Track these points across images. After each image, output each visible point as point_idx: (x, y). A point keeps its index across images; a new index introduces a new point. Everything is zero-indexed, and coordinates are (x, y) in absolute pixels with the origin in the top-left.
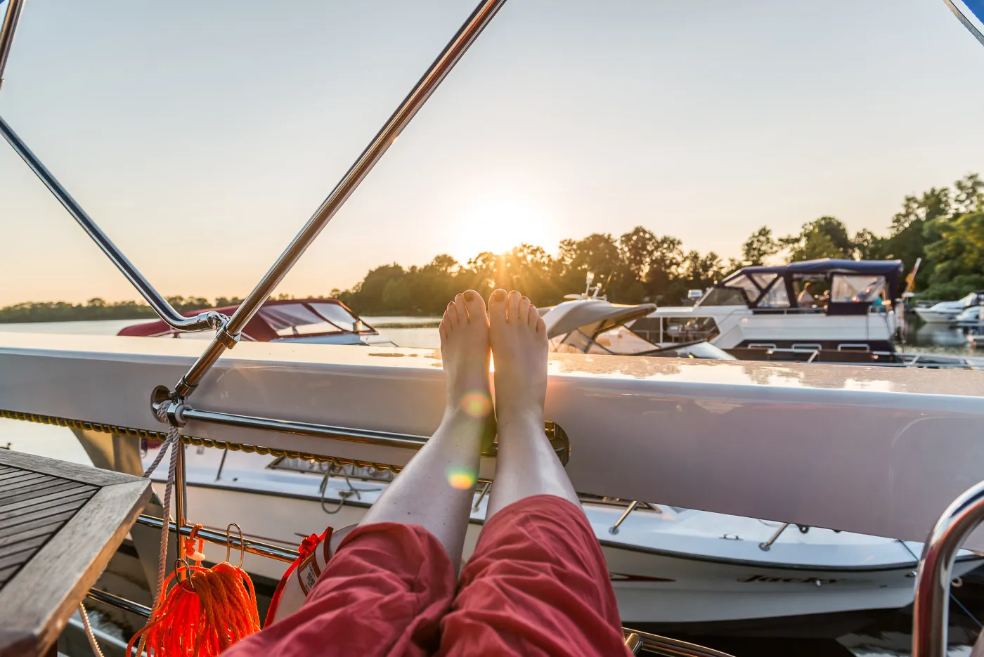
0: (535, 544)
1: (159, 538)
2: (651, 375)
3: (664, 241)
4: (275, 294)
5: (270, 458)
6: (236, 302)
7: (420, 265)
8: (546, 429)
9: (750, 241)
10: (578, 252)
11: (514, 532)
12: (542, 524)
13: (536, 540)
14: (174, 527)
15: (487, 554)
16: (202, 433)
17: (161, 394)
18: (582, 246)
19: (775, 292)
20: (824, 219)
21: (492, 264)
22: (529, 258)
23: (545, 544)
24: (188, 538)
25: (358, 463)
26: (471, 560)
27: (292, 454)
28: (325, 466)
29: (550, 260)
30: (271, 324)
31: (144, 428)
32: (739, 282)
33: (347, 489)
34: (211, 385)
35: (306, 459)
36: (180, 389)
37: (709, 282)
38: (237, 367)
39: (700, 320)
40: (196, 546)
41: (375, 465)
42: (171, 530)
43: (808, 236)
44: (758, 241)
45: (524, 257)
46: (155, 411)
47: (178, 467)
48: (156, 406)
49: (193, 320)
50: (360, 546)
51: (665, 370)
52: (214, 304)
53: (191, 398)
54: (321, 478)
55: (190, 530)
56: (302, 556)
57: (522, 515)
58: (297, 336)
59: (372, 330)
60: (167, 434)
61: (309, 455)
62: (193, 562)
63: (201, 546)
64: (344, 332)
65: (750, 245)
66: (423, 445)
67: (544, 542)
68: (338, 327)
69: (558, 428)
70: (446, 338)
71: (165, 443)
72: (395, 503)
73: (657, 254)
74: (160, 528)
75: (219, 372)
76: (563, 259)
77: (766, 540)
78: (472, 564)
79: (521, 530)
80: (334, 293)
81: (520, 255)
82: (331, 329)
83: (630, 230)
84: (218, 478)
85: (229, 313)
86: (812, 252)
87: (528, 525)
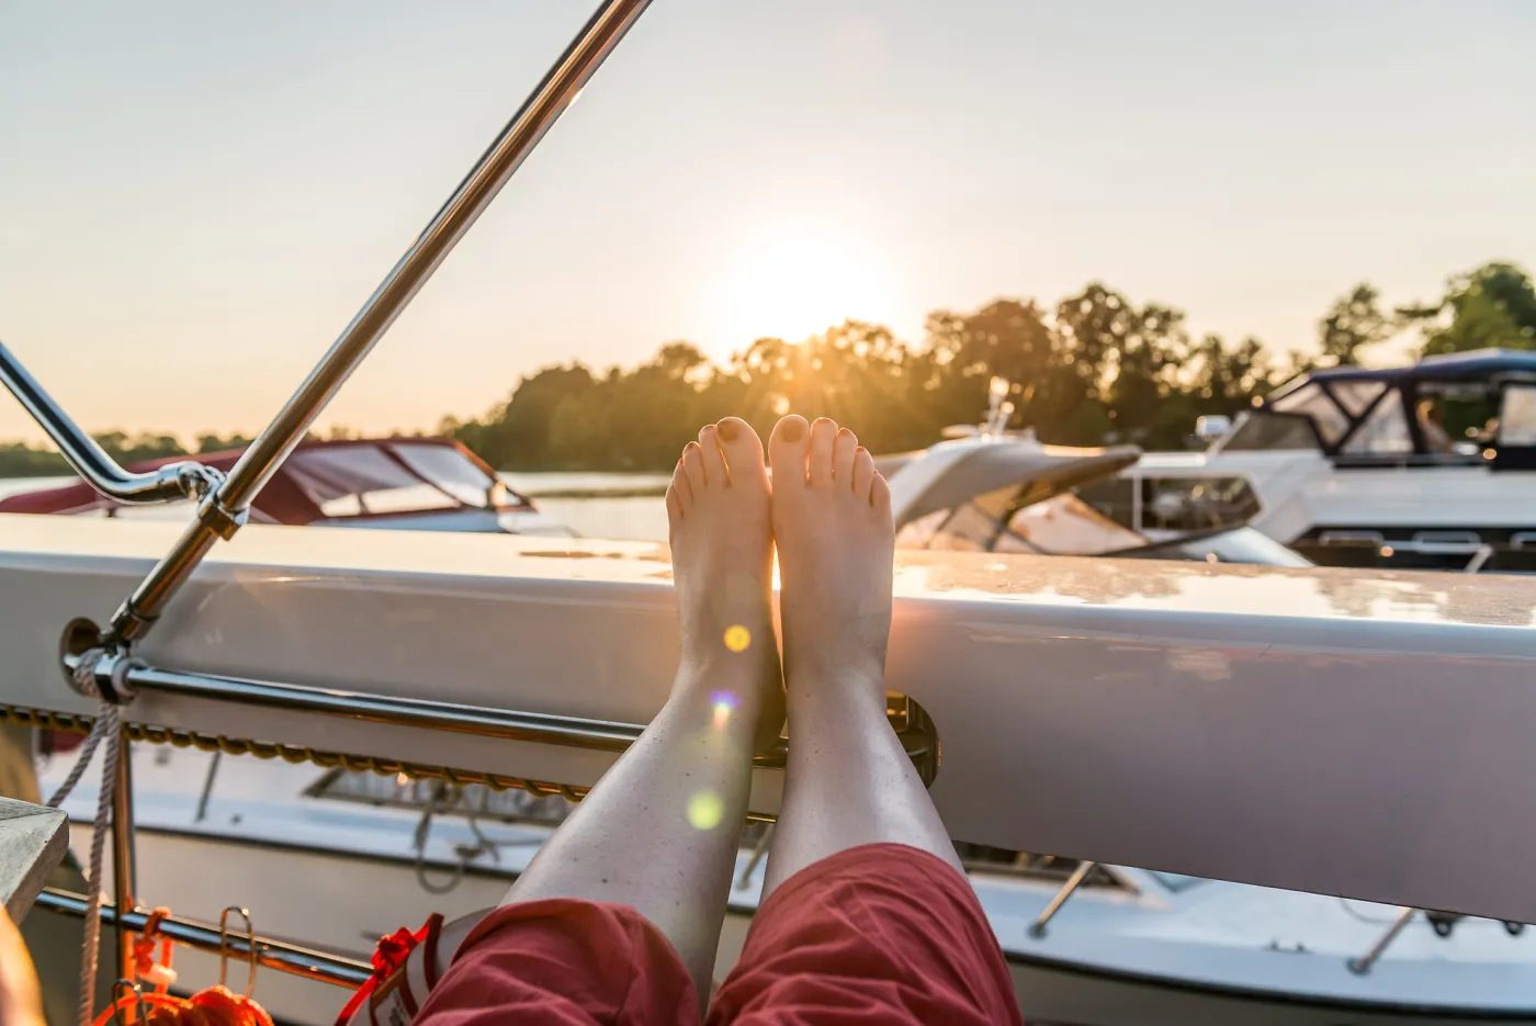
0: (867, 943)
1: (80, 936)
2: (1121, 596)
3: (1148, 313)
4: (320, 425)
5: (312, 772)
6: (240, 443)
7: (630, 364)
8: (891, 712)
9: (1332, 317)
10: (967, 337)
11: (821, 918)
12: (881, 902)
13: (867, 936)
14: (110, 914)
15: (764, 965)
16: (167, 718)
17: (82, 636)
18: (973, 324)
19: (1384, 423)
20: (1493, 266)
21: (781, 362)
22: (862, 348)
23: (887, 944)
24: (140, 936)
25: (496, 782)
26: (733, 977)
27: (357, 762)
28: (426, 789)
29: (905, 355)
30: (312, 490)
31: (47, 705)
32: (1306, 403)
33: (471, 842)
34: (186, 617)
35: (385, 772)
36: (122, 624)
37: (1243, 402)
38: (241, 578)
39: (1224, 484)
40: (156, 953)
41: (531, 785)
42: (105, 920)
43: (1459, 302)
44: (1352, 313)
45: (850, 349)
46: (69, 671)
47: (118, 792)
48: (72, 661)
49: (148, 480)
50: (502, 947)
51: (1149, 587)
52: (191, 445)
53: (145, 645)
54: (415, 817)
55: (143, 921)
56: (379, 975)
57: (838, 885)
58: (365, 517)
59: (525, 504)
60: (95, 720)
61: (393, 763)
62: (148, 987)
63: (166, 954)
64: (464, 508)
65: (1332, 323)
66: (632, 742)
67: (884, 938)
68: (454, 497)
69: (915, 708)
70: (680, 517)
71: (92, 737)
72: (575, 860)
73: (1134, 342)
74: (81, 916)
75: (203, 589)
76: (933, 353)
77: (1361, 950)
78: (734, 984)
79: (837, 914)
80: (448, 427)
81: (841, 343)
82: (440, 501)
83: (1076, 290)
84: (201, 815)
85: (225, 466)
86: (1465, 336)
87: (850, 903)
